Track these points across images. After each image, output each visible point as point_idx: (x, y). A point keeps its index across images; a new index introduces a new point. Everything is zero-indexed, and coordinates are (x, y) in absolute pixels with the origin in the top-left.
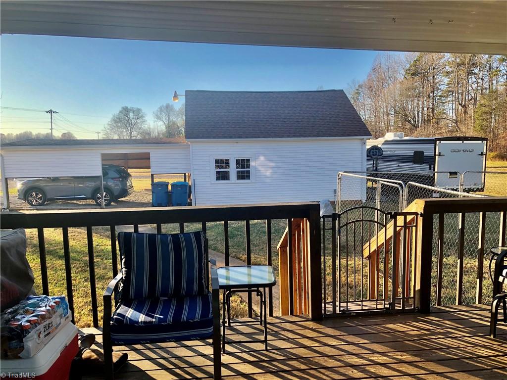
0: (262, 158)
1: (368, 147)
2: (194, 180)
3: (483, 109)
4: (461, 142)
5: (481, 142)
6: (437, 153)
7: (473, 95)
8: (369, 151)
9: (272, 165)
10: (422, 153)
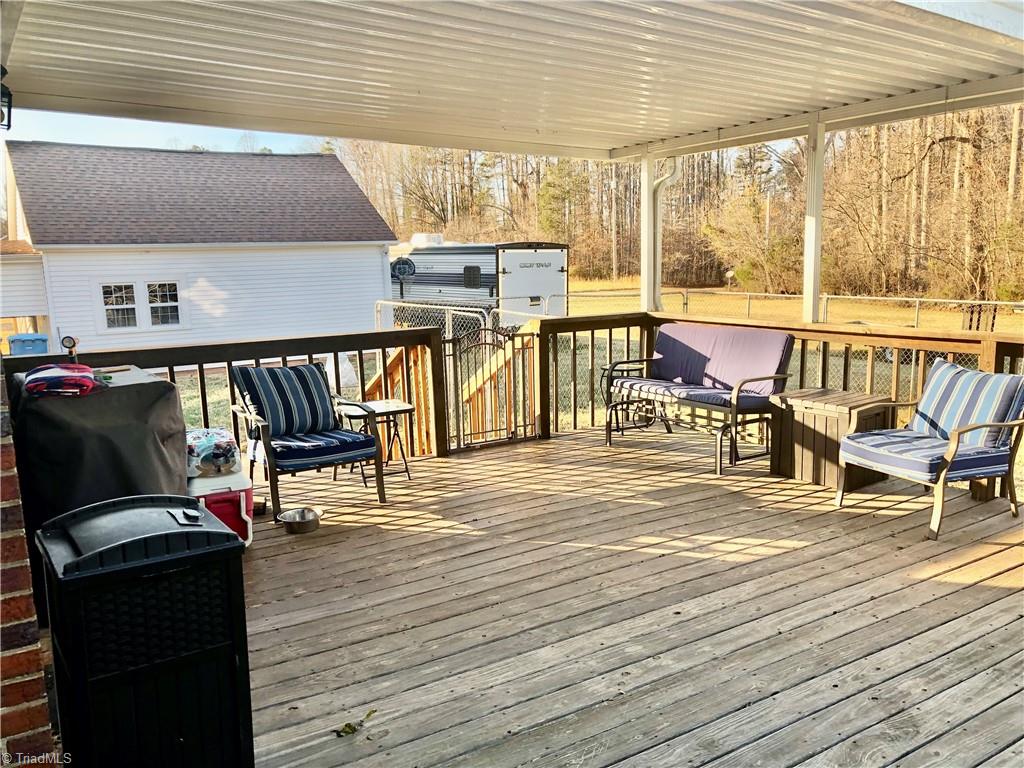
0: (202, 283)
1: (393, 259)
2: (58, 329)
3: (552, 191)
4: (533, 251)
5: (559, 250)
6: (500, 270)
7: (534, 166)
8: (394, 266)
9: (223, 295)
10: (478, 268)
